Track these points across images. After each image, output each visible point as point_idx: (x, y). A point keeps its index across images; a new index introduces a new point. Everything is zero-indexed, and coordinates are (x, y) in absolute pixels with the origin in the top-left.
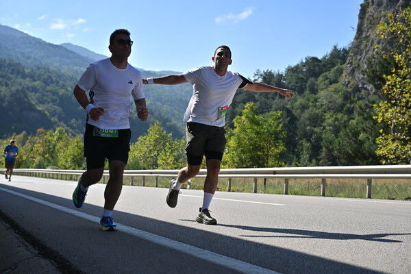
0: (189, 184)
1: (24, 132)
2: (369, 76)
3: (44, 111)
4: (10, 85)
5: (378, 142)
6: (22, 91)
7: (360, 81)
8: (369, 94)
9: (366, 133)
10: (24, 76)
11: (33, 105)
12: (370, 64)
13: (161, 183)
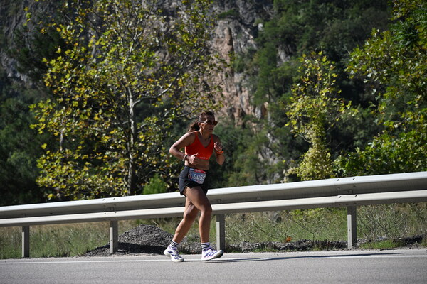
2: (20, 60)
5: (39, 165)
7: (8, 66)
8: (25, 88)
9: (22, 151)
12: (21, 41)
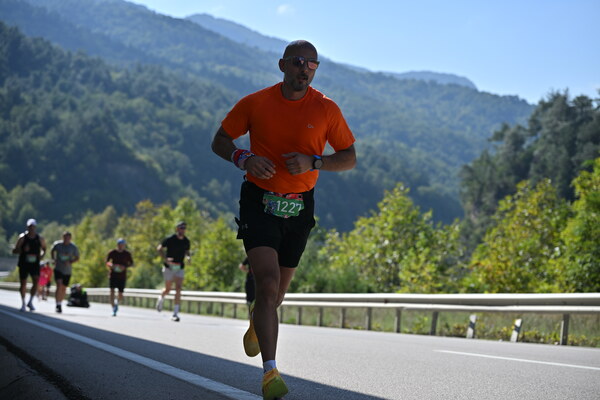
0: (472, 325)
1: (109, 209)
3: (150, 162)
4: (79, 108)
6: (105, 120)
10: (110, 88)
11: (128, 150)
13: (407, 324)
